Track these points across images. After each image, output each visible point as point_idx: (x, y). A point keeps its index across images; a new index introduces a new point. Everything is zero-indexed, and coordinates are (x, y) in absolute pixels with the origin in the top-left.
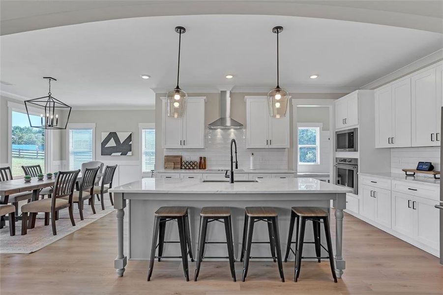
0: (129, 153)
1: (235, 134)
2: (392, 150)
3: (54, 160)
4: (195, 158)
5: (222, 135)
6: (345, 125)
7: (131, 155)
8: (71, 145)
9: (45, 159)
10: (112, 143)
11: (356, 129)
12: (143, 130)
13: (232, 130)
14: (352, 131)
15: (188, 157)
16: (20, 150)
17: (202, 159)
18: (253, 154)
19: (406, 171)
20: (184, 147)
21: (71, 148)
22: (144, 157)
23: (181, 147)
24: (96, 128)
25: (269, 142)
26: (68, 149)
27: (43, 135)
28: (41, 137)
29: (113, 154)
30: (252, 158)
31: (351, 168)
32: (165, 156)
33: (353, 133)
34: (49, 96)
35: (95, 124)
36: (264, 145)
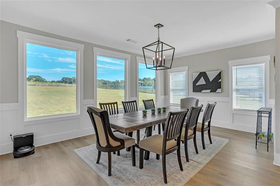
0: (219, 90)
3: (161, 95)
7: (220, 92)
8: (171, 84)
9: (156, 93)
10: (202, 82)
12: (233, 68)
16: (146, 89)
21: (171, 87)
22: (234, 94)
24: (188, 70)
26: (169, 87)
27: (154, 81)
28: (154, 82)
29: (203, 91)
34: (159, 41)
35: (188, 66)
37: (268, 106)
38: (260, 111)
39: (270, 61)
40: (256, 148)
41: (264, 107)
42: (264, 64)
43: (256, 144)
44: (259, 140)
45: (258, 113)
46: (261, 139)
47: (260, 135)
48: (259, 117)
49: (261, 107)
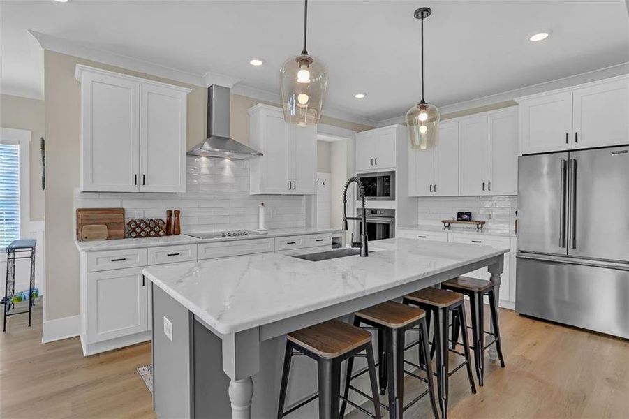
1: (231, 167)
2: (419, 199)
4: (157, 212)
5: (210, 168)
6: (374, 167)
11: (393, 173)
13: (227, 161)
14: (389, 175)
15: (136, 211)
17: (173, 215)
18: (263, 204)
19: (444, 222)
20: (143, 189)
23: (135, 189)
25: (292, 185)
30: (262, 210)
31: (387, 221)
32: (79, 210)
33: (389, 177)
36: (285, 190)
37: (28, 237)
38: (12, 249)
39: (30, 142)
40: (5, 330)
41: (19, 239)
42: (19, 146)
43: (5, 322)
44: (11, 311)
45: (9, 252)
46: (13, 308)
47: (12, 300)
48: (11, 261)
49: (13, 240)
